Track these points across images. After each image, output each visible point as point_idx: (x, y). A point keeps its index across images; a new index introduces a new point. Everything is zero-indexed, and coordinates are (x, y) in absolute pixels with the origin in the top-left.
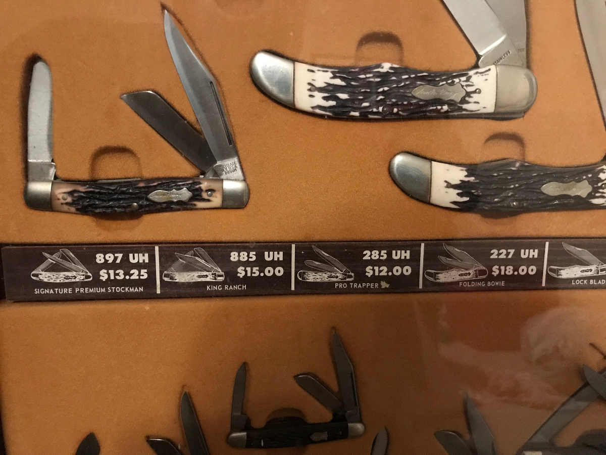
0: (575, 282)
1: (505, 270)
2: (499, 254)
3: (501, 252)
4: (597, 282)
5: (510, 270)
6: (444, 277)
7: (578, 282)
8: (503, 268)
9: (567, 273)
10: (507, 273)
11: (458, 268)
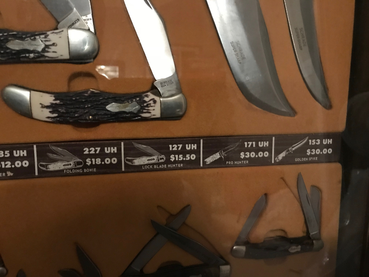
0: (144, 167)
1: (95, 161)
2: (89, 151)
3: (90, 149)
4: (159, 166)
5: (98, 161)
6: (52, 167)
7: (146, 167)
8: (93, 160)
9: (138, 161)
10: (97, 163)
11: (62, 160)
